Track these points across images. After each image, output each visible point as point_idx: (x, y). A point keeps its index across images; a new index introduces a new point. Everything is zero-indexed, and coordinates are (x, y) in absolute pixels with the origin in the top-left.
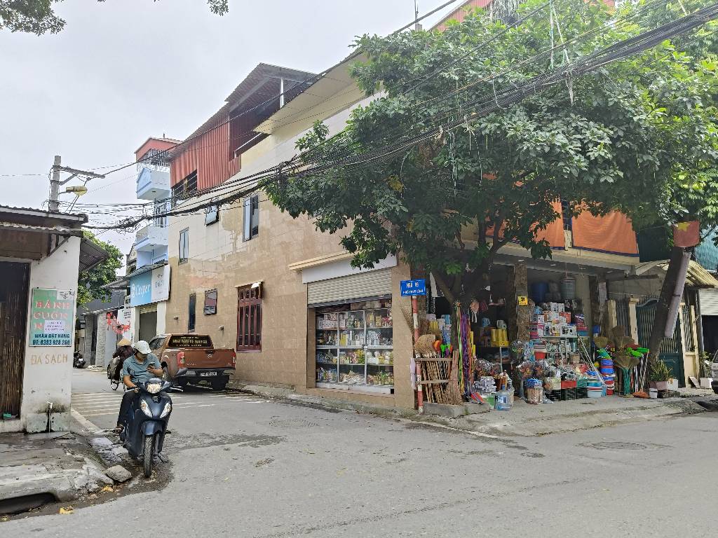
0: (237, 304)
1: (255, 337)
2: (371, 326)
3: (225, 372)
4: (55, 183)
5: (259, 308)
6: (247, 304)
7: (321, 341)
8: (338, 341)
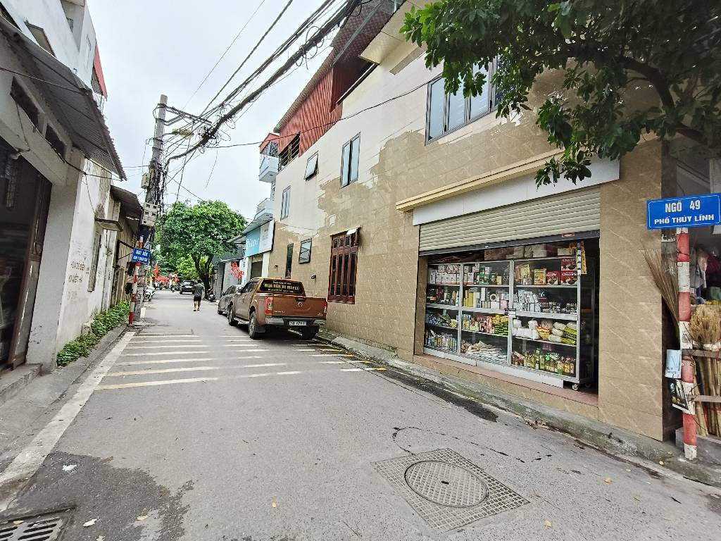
0: (330, 253)
1: (348, 288)
2: (525, 283)
3: (315, 322)
4: (161, 121)
5: (354, 257)
6: (341, 252)
7: (432, 298)
8: (459, 300)
